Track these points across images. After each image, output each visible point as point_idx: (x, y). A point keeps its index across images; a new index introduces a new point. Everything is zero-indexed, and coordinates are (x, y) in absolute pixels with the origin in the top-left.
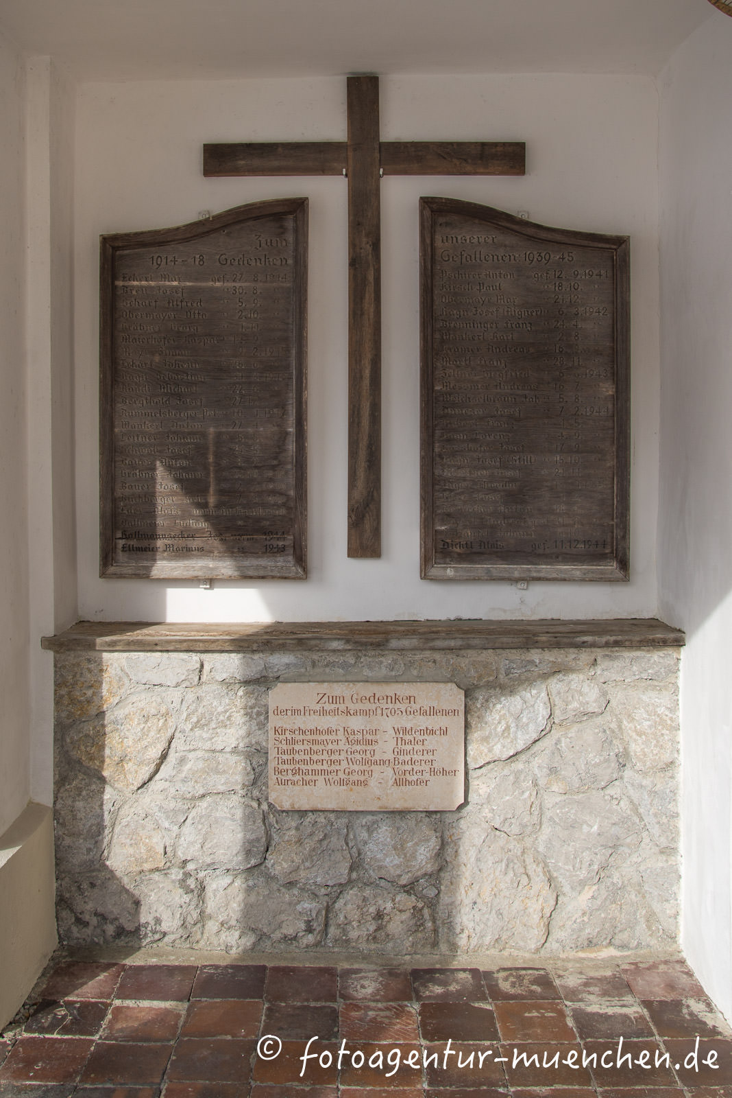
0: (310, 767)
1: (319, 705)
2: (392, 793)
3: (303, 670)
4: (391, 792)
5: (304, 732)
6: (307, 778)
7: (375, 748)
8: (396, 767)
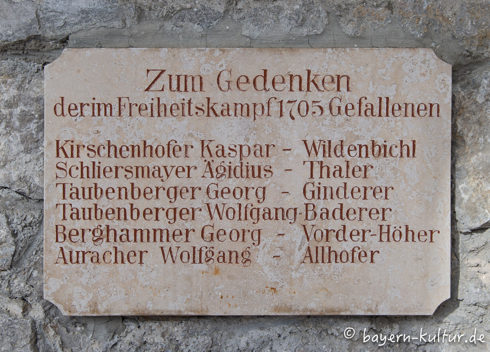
0: (130, 225)
1: (151, 94)
2: (302, 277)
3: (117, 24)
4: (298, 275)
5: (118, 152)
6: (125, 247)
7: (266, 183)
8: (309, 224)
